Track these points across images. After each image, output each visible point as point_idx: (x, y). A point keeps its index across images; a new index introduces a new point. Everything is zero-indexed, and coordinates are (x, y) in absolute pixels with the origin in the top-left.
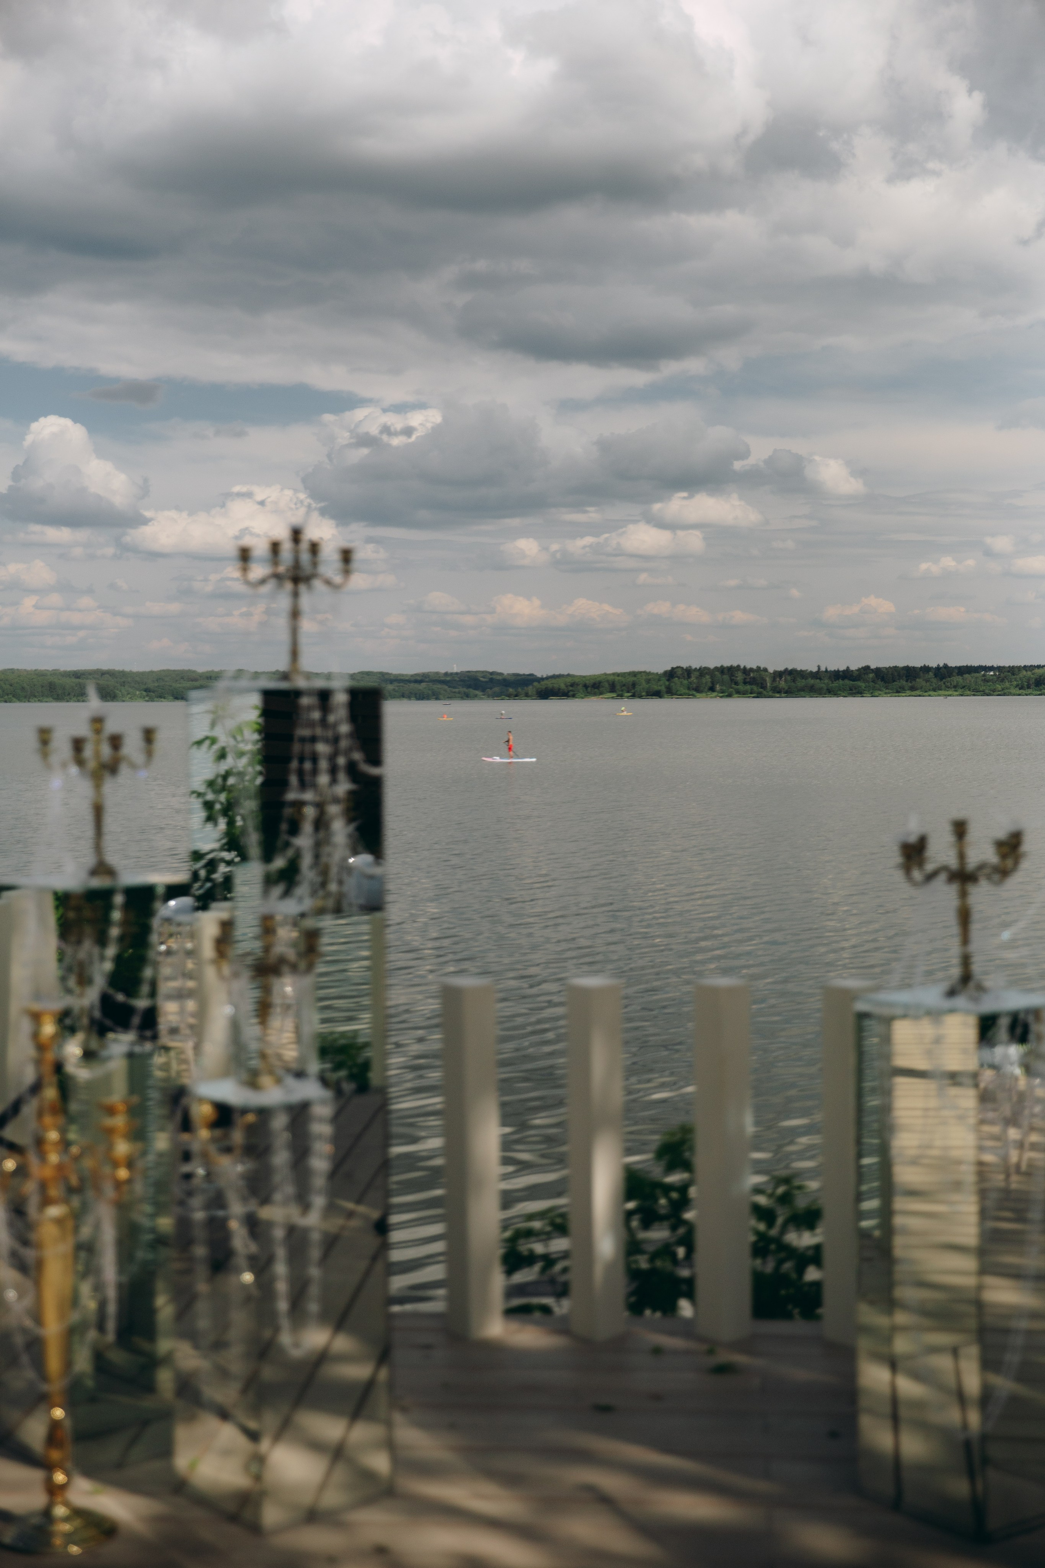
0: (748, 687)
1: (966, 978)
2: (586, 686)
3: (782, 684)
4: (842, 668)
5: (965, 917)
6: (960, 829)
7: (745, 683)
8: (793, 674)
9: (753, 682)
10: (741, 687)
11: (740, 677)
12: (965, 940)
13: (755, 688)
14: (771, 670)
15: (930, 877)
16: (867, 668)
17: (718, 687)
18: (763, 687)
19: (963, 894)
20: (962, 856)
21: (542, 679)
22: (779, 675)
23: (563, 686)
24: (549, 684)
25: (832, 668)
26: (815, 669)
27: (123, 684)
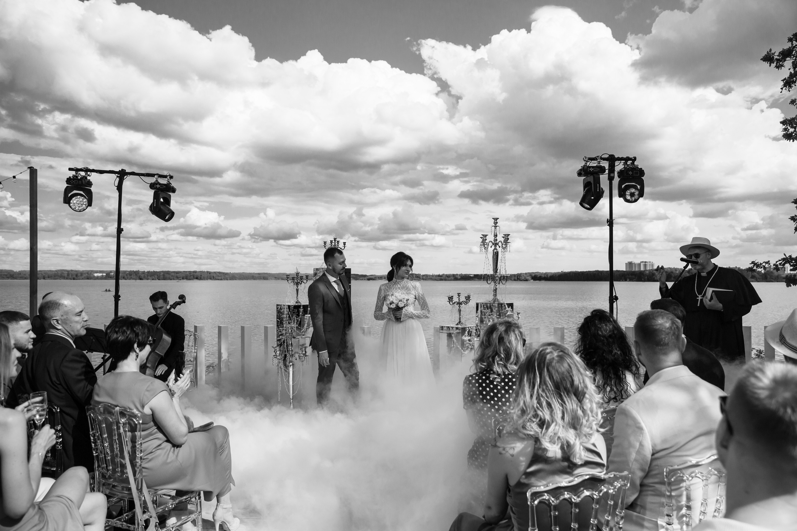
0: (416, 278)
1: (460, 322)
2: (379, 278)
3: (424, 278)
4: (438, 274)
5: (460, 311)
6: (459, 295)
7: (416, 277)
8: (427, 276)
9: (418, 277)
10: (415, 278)
11: (415, 276)
12: (460, 315)
13: (418, 278)
14: (422, 274)
15: (453, 304)
16: (444, 274)
17: (409, 278)
18: (420, 278)
19: (460, 307)
20: (459, 300)
21: (368, 276)
22: (424, 275)
23: (373, 278)
24: (370, 277)
25: (436, 274)
26: (432, 274)
27: (270, 276)
